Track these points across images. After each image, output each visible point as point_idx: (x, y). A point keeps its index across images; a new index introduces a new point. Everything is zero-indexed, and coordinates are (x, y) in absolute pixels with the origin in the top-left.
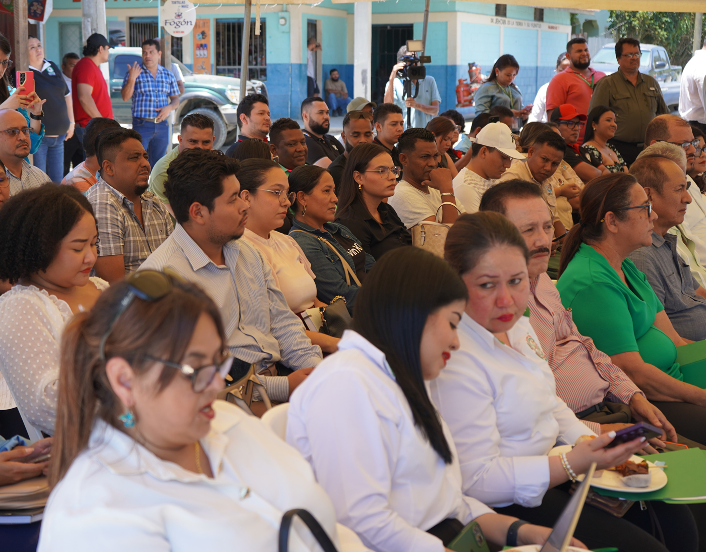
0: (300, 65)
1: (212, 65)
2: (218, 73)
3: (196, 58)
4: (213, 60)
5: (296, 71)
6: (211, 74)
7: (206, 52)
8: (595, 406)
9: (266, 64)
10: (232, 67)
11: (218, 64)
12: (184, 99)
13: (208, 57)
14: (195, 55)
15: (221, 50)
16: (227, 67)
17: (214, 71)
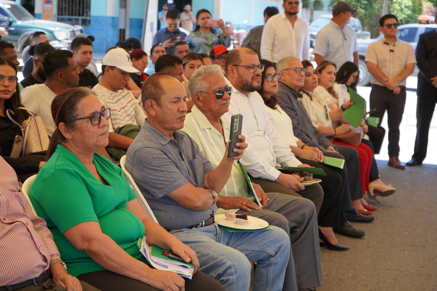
0: (113, 18)
1: (54, 15)
2: (59, 20)
3: (44, 10)
4: (55, 11)
5: (110, 22)
6: (54, 20)
7: (50, 6)
8: (32, 280)
9: (90, 16)
10: (70, 17)
11: (58, 14)
12: (26, 36)
13: (52, 10)
14: (43, 8)
15: (64, 6)
16: (67, 17)
17: (56, 19)
